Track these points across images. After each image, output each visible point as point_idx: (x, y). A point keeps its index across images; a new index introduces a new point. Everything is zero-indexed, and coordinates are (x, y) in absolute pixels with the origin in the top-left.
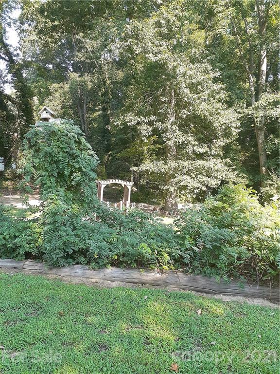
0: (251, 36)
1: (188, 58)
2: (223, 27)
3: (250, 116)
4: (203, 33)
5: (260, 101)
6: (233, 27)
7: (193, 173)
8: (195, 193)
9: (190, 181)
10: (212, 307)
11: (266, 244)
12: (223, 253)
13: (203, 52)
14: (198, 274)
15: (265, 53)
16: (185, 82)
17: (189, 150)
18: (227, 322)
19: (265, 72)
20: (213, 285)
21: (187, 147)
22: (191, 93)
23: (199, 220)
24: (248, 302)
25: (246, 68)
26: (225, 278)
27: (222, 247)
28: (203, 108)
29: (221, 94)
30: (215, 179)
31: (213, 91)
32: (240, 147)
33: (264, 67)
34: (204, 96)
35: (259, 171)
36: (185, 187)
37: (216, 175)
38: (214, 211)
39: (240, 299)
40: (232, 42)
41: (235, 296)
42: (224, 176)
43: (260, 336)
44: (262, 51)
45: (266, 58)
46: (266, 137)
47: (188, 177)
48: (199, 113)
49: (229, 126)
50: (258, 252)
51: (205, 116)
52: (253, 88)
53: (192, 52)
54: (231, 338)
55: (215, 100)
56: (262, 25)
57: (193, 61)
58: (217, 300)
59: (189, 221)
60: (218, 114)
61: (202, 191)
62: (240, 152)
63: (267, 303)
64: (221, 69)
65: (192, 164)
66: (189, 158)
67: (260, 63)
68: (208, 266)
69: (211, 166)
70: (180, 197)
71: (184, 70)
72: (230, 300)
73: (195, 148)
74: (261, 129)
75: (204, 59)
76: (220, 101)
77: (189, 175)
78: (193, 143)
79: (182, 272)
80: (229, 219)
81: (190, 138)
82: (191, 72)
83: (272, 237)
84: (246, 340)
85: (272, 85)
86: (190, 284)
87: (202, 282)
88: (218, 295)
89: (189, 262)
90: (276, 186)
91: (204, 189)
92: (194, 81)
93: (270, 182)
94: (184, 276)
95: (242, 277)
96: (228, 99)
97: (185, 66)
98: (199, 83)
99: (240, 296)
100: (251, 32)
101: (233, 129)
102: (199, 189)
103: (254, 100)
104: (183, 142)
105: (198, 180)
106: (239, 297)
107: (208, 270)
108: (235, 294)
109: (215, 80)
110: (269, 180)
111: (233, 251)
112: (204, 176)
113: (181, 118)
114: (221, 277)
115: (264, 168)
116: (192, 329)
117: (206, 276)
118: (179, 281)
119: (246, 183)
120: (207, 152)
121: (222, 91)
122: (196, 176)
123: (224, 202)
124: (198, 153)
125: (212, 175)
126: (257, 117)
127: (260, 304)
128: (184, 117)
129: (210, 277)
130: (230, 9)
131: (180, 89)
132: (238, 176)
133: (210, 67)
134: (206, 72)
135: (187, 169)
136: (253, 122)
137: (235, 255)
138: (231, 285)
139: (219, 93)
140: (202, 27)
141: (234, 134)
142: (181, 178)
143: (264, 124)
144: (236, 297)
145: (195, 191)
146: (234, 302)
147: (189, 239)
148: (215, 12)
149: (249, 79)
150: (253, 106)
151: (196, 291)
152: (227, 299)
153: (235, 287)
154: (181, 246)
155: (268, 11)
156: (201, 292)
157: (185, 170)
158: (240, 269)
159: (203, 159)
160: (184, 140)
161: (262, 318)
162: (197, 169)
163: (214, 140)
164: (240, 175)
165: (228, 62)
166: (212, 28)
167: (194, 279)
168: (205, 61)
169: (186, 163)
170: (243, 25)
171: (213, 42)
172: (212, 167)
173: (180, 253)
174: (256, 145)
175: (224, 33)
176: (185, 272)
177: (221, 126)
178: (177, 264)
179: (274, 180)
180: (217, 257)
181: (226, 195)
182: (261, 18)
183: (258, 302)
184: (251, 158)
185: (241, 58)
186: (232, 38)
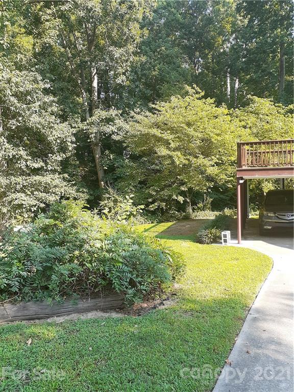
0: (81, 51)
1: (12, 64)
2: (51, 36)
3: (85, 131)
4: (30, 39)
5: (94, 117)
6: (62, 39)
7: (29, 190)
8: (33, 211)
9: (25, 199)
10: (43, 333)
11: (96, 256)
12: (54, 272)
13: (31, 60)
14: (29, 301)
15: (95, 70)
16: (11, 90)
17: (22, 165)
18: (60, 344)
19: (97, 89)
20: (46, 309)
21: (19, 162)
22: (18, 103)
23: (28, 242)
24: (82, 317)
25: (78, 82)
26: (58, 298)
27: (54, 266)
28: (34, 120)
29: (53, 108)
30: (54, 195)
31: (45, 103)
32: (78, 163)
33: (95, 84)
34: (35, 107)
35: (99, 185)
36: (20, 206)
37: (54, 191)
38: (45, 229)
39: (74, 316)
40: (62, 53)
41: (69, 314)
42: (63, 192)
43: (91, 349)
44: (92, 69)
45: (96, 75)
46: (102, 152)
47: (23, 195)
48: (30, 124)
49: (65, 140)
50: (89, 265)
51: (38, 128)
52: (86, 103)
53: (17, 58)
54: (63, 359)
55: (47, 113)
56: (90, 42)
57: (19, 67)
58: (49, 324)
59: (16, 244)
60: (51, 127)
61: (41, 208)
62: (79, 167)
63: (100, 314)
64: (52, 80)
65: (27, 179)
66: (23, 173)
67: (91, 79)
68: (40, 290)
69: (47, 181)
70: (16, 218)
71: (8, 76)
72: (64, 320)
73: (28, 163)
74: (97, 145)
75: (32, 67)
76: (52, 114)
77: (24, 192)
78: (25, 157)
79: (10, 302)
80: (61, 237)
81: (23, 153)
82: (17, 80)
83: (102, 248)
84: (77, 357)
85: (103, 103)
86: (20, 314)
87: (33, 308)
88: (51, 318)
89: (17, 290)
90: (113, 199)
91: (42, 205)
92: (21, 89)
93: (108, 196)
94: (12, 306)
95: (75, 294)
96: (61, 113)
97: (9, 71)
98: (28, 93)
99: (74, 313)
100: (80, 47)
101: (69, 144)
102: (37, 207)
103: (88, 115)
104: (14, 156)
105: (35, 197)
106: (73, 315)
107: (39, 294)
108: (69, 313)
109: (46, 92)
110: (106, 194)
111: (64, 269)
112: (41, 192)
113: (10, 129)
114: (54, 299)
115: (102, 183)
116: (20, 363)
117: (38, 301)
118: (6, 313)
119: (86, 198)
120: (42, 167)
121: (54, 104)
122: (32, 192)
123: (56, 219)
124: (33, 168)
125: (50, 190)
126: (92, 133)
127: (92, 317)
128: (14, 128)
129: (42, 301)
130: (58, 20)
131: (5, 96)
132: (78, 191)
133: (39, 78)
134: (35, 81)
135: (21, 185)
136: (88, 137)
137: (66, 272)
138: (65, 305)
139: (51, 106)
140: (29, 33)
141: (70, 149)
142: (14, 196)
143: (100, 140)
144: (70, 316)
145: (32, 208)
146: (67, 322)
147: (18, 264)
148: (42, 20)
149: (82, 93)
150: (88, 121)
151: (27, 320)
152: (60, 320)
153: (69, 305)
154: (8, 274)
155: (95, 30)
156: (33, 319)
157: (18, 187)
158: (73, 285)
159: (38, 175)
160: (14, 153)
161: (94, 330)
162: (32, 185)
163: (50, 155)
164: (81, 190)
165: (60, 74)
166: (39, 35)
167: (24, 307)
168: (33, 69)
169: (19, 179)
170: (72, 38)
171: (42, 51)
172: (49, 182)
173: (7, 282)
174: (93, 160)
175: (52, 43)
176: (13, 303)
177: (56, 140)
178: (4, 295)
179: (111, 194)
180: (49, 278)
181: (58, 212)
182: (89, 35)
183: (91, 315)
184: (91, 173)
185: (72, 71)
186: (63, 50)
